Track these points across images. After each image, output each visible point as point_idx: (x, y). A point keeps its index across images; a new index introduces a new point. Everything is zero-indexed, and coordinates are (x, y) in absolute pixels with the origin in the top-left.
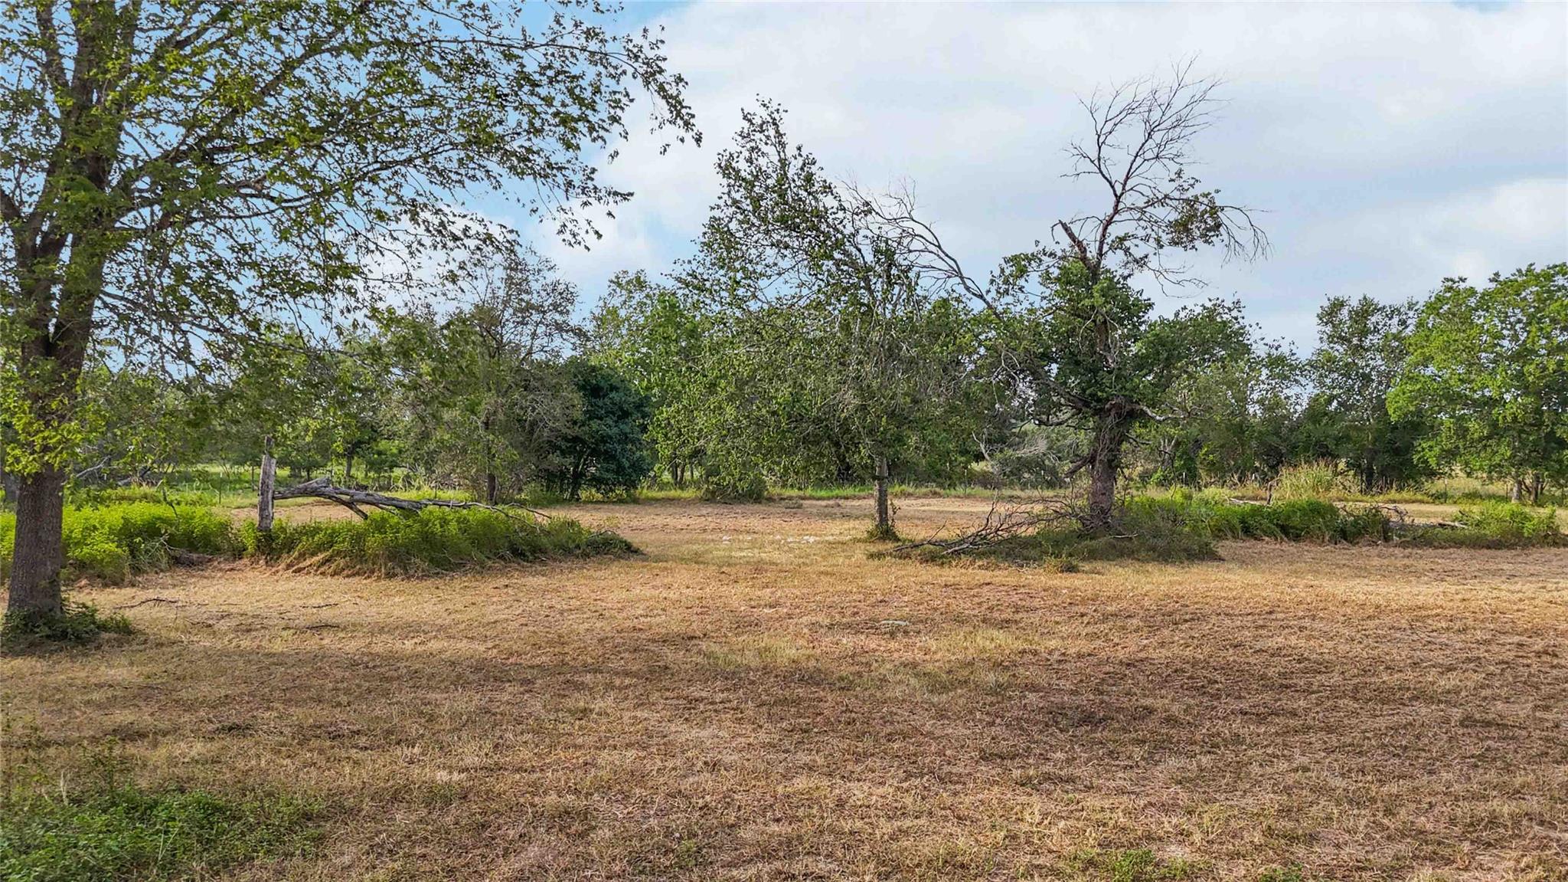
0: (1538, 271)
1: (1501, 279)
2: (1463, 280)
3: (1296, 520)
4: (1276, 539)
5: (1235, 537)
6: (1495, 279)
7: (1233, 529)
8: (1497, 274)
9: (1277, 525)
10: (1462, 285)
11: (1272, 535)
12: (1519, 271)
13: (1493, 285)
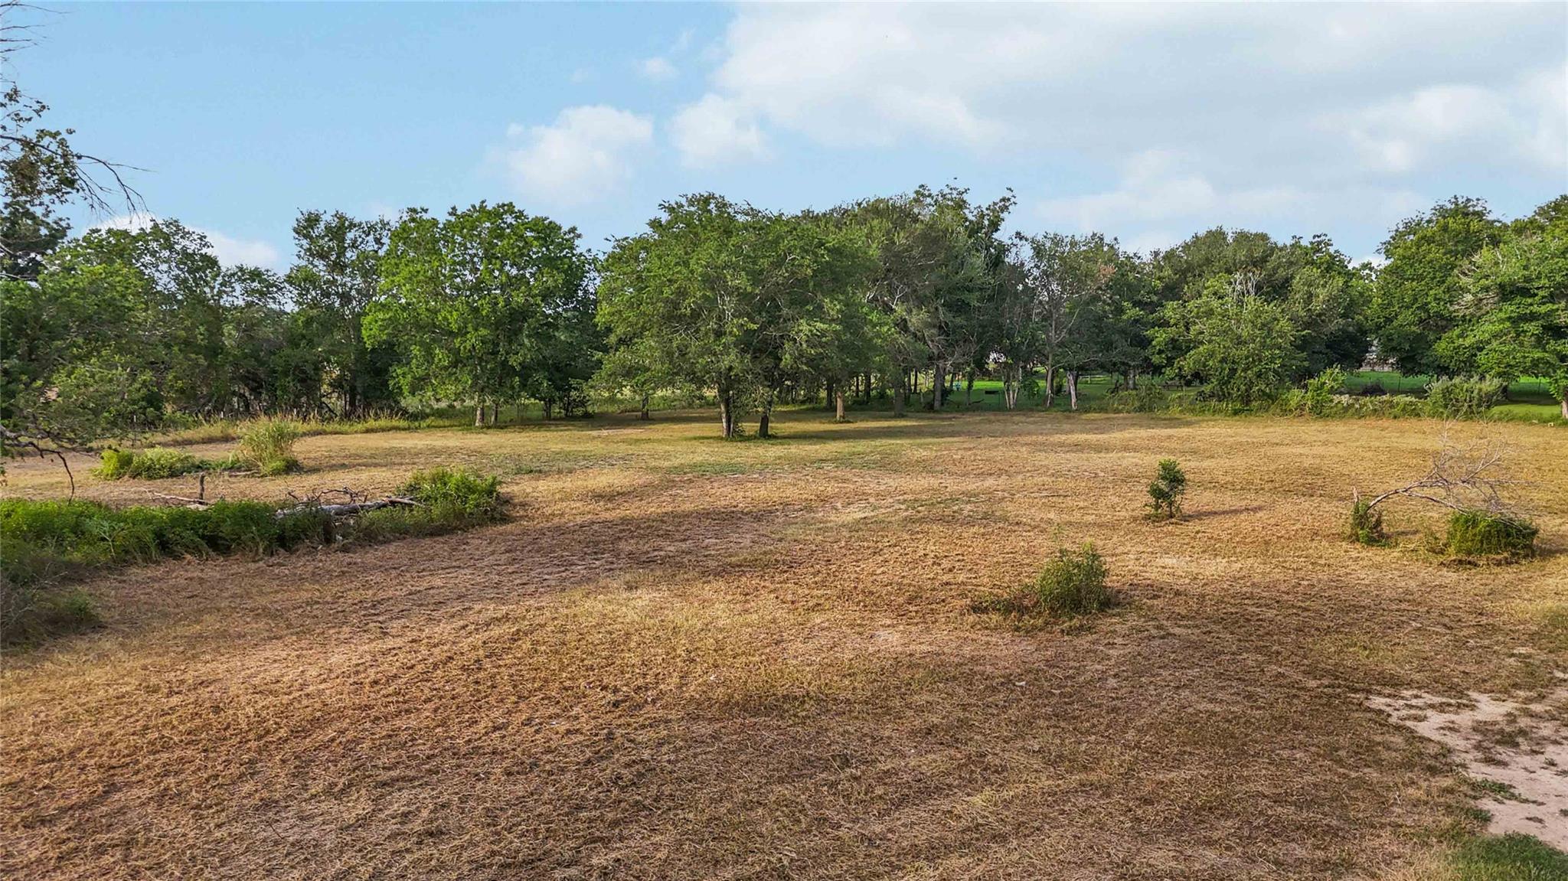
0: (489, 208)
1: (459, 213)
2: (426, 211)
3: (226, 529)
4: (201, 556)
5: (148, 560)
6: (453, 212)
7: (144, 549)
8: (454, 208)
9: (203, 537)
10: (425, 216)
11: (196, 550)
12: (474, 207)
13: (453, 219)
